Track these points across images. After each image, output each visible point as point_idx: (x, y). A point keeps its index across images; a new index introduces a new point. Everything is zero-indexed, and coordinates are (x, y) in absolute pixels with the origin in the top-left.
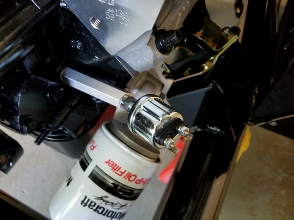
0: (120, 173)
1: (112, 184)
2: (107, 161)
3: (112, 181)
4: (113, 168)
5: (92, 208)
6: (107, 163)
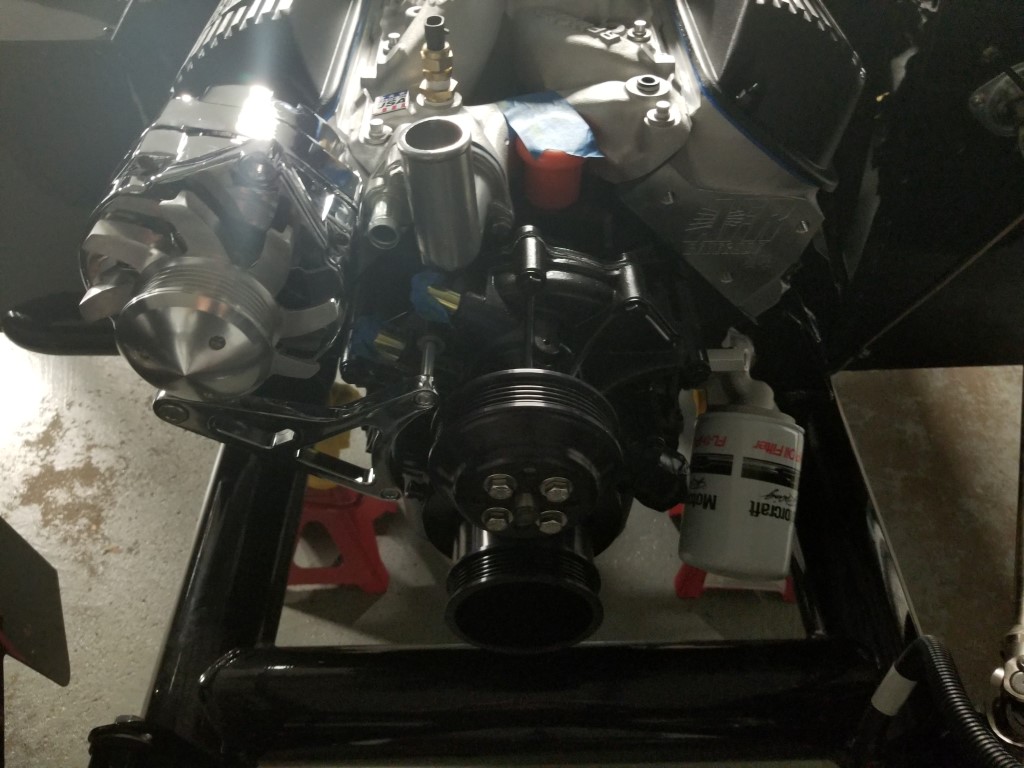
0: (779, 452)
4: (767, 450)
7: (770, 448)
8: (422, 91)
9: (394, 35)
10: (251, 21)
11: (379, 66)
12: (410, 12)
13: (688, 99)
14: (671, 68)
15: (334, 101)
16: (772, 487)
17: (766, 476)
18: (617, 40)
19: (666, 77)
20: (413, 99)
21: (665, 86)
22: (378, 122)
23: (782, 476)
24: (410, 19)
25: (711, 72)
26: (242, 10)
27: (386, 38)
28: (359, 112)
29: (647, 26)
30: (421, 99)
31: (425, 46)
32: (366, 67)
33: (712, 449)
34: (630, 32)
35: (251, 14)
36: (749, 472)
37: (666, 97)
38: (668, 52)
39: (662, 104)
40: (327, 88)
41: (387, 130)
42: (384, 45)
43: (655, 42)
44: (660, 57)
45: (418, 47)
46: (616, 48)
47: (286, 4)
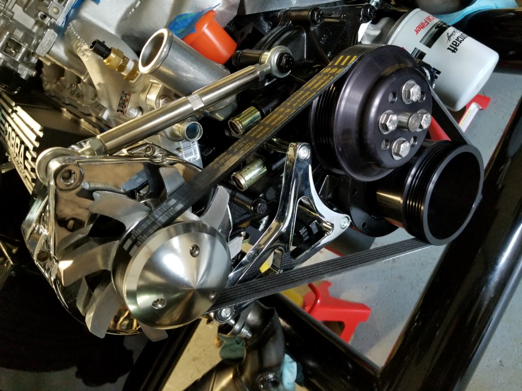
0: (427, 23)
1: (436, 29)
2: (416, 33)
3: (434, 29)
4: (422, 28)
5: (459, 44)
6: (417, 33)
7: (422, 26)
17: (437, 35)
23: (440, 28)
47: (37, 127)
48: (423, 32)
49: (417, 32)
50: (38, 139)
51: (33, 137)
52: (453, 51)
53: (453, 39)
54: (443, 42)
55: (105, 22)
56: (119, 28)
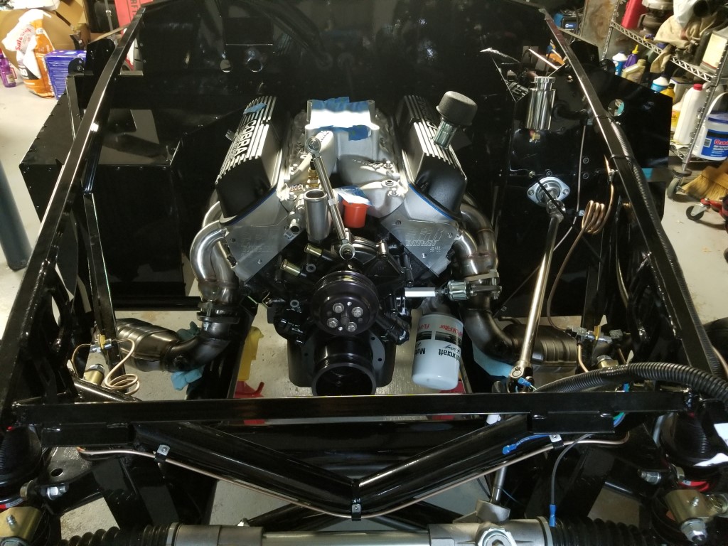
0: (450, 330)
1: (450, 336)
5: (446, 354)
7: (447, 328)
8: (308, 184)
9: (295, 165)
10: (248, 159)
11: (291, 176)
12: (302, 157)
13: (405, 188)
14: (399, 178)
15: (276, 187)
16: (448, 343)
17: (446, 340)
18: (378, 168)
19: (397, 181)
20: (304, 186)
21: (395, 184)
22: (292, 193)
23: (452, 340)
24: (302, 160)
25: (412, 180)
26: (243, 155)
27: (292, 166)
28: (284, 191)
29: (391, 163)
30: (307, 186)
31: (310, 168)
32: (285, 176)
33: (424, 330)
34: (385, 165)
35: (247, 156)
36: (439, 338)
37: (396, 187)
38: (399, 172)
39: (394, 189)
40: (273, 183)
41: (295, 196)
42: (291, 168)
43: (394, 169)
44: (396, 174)
45: (307, 168)
46: (378, 171)
47: (260, 153)
48: (443, 330)
49: (442, 327)
50: (253, 158)
51: (253, 155)
52: (439, 353)
53: (447, 350)
54: (443, 345)
55: (342, 148)
56: (343, 157)
